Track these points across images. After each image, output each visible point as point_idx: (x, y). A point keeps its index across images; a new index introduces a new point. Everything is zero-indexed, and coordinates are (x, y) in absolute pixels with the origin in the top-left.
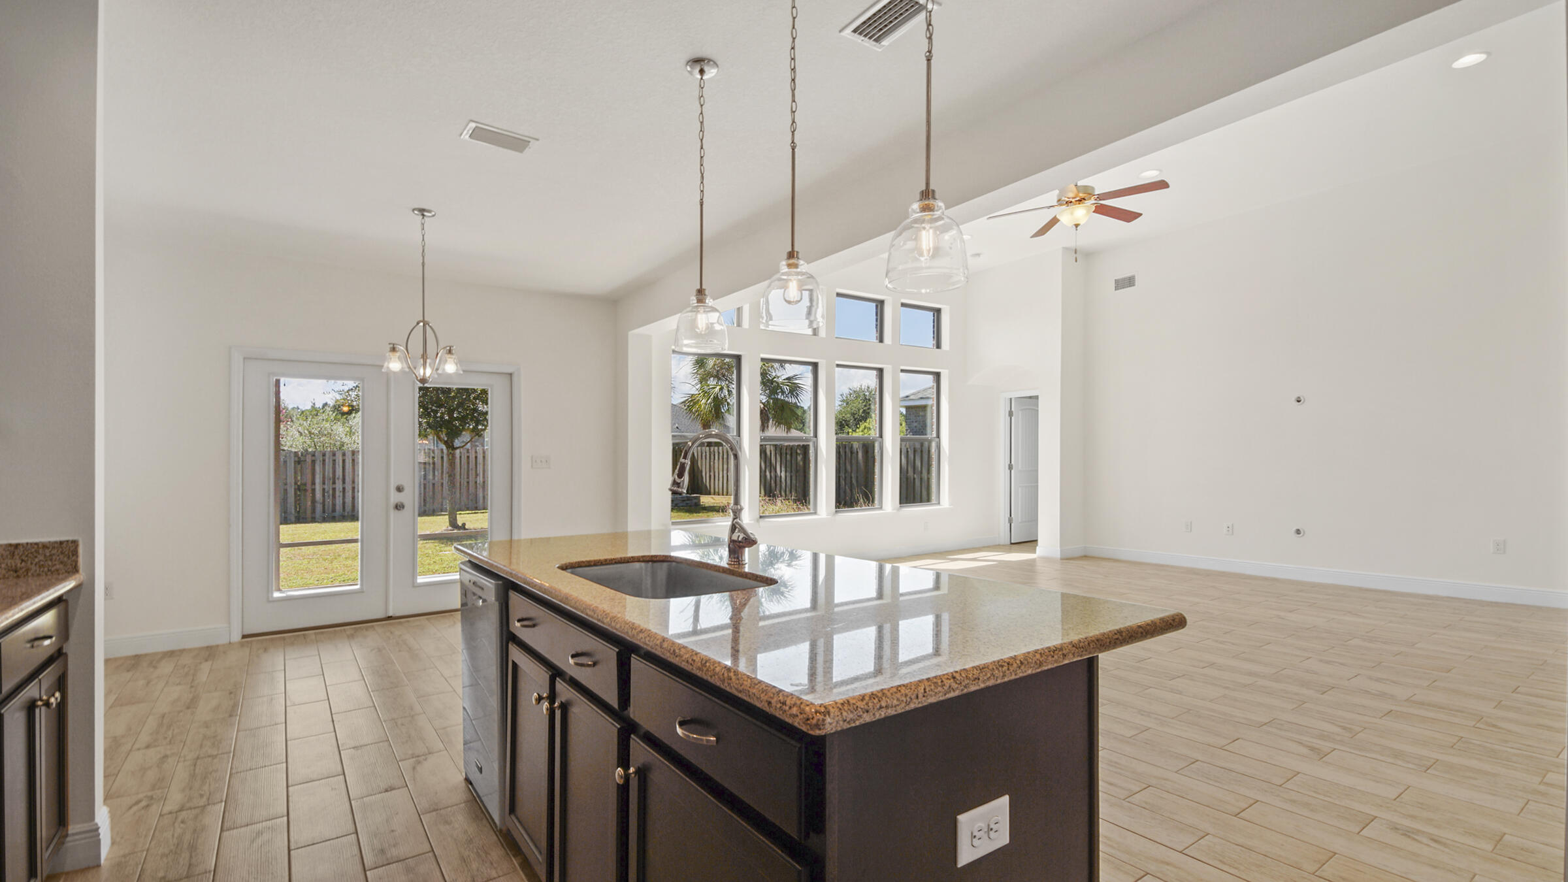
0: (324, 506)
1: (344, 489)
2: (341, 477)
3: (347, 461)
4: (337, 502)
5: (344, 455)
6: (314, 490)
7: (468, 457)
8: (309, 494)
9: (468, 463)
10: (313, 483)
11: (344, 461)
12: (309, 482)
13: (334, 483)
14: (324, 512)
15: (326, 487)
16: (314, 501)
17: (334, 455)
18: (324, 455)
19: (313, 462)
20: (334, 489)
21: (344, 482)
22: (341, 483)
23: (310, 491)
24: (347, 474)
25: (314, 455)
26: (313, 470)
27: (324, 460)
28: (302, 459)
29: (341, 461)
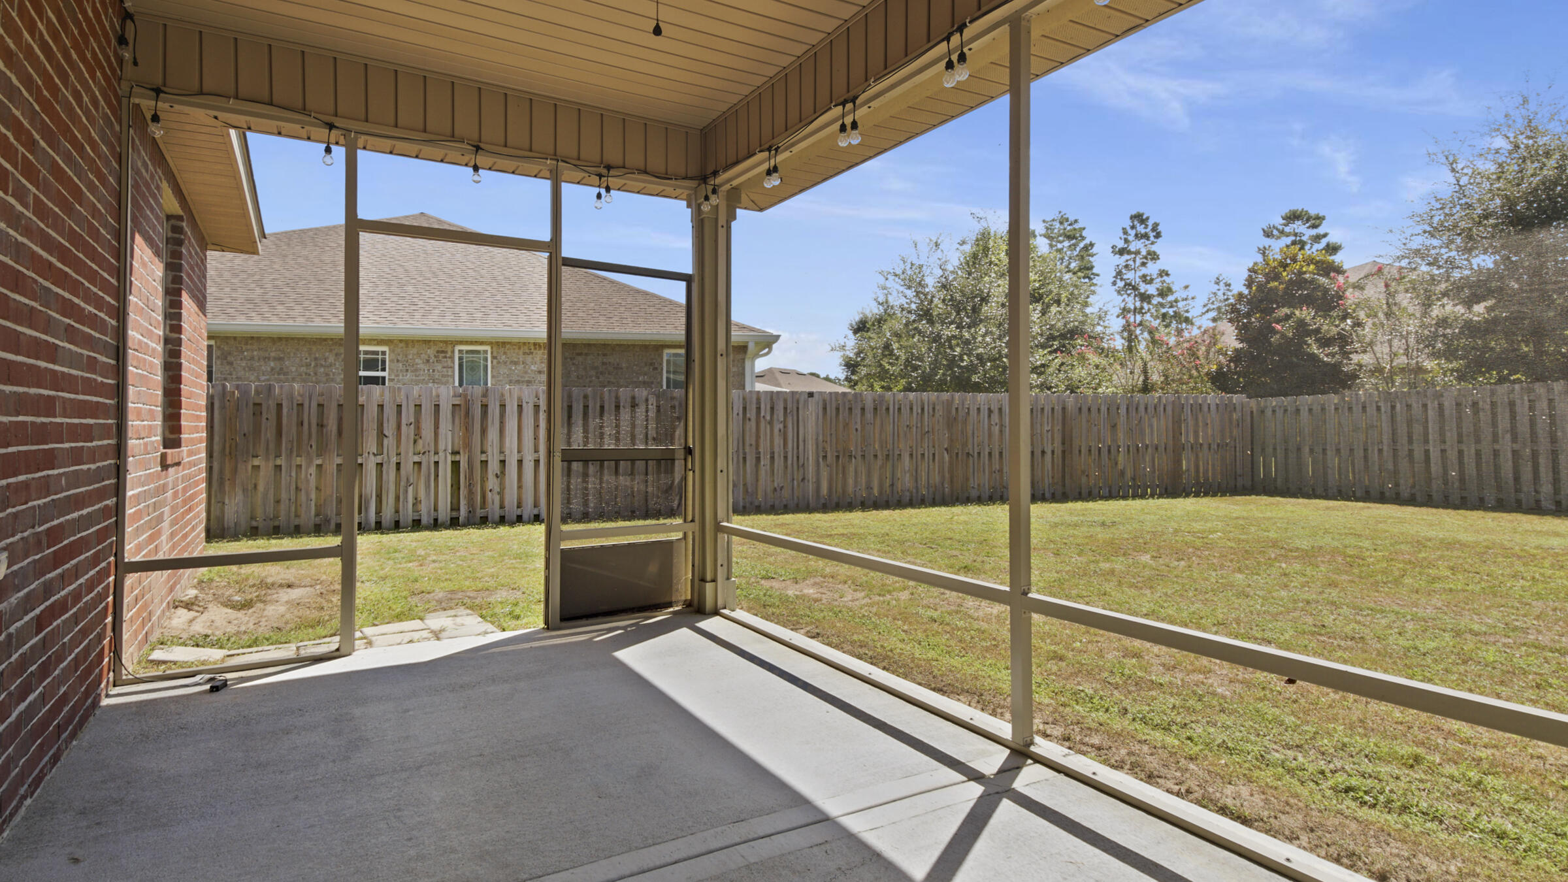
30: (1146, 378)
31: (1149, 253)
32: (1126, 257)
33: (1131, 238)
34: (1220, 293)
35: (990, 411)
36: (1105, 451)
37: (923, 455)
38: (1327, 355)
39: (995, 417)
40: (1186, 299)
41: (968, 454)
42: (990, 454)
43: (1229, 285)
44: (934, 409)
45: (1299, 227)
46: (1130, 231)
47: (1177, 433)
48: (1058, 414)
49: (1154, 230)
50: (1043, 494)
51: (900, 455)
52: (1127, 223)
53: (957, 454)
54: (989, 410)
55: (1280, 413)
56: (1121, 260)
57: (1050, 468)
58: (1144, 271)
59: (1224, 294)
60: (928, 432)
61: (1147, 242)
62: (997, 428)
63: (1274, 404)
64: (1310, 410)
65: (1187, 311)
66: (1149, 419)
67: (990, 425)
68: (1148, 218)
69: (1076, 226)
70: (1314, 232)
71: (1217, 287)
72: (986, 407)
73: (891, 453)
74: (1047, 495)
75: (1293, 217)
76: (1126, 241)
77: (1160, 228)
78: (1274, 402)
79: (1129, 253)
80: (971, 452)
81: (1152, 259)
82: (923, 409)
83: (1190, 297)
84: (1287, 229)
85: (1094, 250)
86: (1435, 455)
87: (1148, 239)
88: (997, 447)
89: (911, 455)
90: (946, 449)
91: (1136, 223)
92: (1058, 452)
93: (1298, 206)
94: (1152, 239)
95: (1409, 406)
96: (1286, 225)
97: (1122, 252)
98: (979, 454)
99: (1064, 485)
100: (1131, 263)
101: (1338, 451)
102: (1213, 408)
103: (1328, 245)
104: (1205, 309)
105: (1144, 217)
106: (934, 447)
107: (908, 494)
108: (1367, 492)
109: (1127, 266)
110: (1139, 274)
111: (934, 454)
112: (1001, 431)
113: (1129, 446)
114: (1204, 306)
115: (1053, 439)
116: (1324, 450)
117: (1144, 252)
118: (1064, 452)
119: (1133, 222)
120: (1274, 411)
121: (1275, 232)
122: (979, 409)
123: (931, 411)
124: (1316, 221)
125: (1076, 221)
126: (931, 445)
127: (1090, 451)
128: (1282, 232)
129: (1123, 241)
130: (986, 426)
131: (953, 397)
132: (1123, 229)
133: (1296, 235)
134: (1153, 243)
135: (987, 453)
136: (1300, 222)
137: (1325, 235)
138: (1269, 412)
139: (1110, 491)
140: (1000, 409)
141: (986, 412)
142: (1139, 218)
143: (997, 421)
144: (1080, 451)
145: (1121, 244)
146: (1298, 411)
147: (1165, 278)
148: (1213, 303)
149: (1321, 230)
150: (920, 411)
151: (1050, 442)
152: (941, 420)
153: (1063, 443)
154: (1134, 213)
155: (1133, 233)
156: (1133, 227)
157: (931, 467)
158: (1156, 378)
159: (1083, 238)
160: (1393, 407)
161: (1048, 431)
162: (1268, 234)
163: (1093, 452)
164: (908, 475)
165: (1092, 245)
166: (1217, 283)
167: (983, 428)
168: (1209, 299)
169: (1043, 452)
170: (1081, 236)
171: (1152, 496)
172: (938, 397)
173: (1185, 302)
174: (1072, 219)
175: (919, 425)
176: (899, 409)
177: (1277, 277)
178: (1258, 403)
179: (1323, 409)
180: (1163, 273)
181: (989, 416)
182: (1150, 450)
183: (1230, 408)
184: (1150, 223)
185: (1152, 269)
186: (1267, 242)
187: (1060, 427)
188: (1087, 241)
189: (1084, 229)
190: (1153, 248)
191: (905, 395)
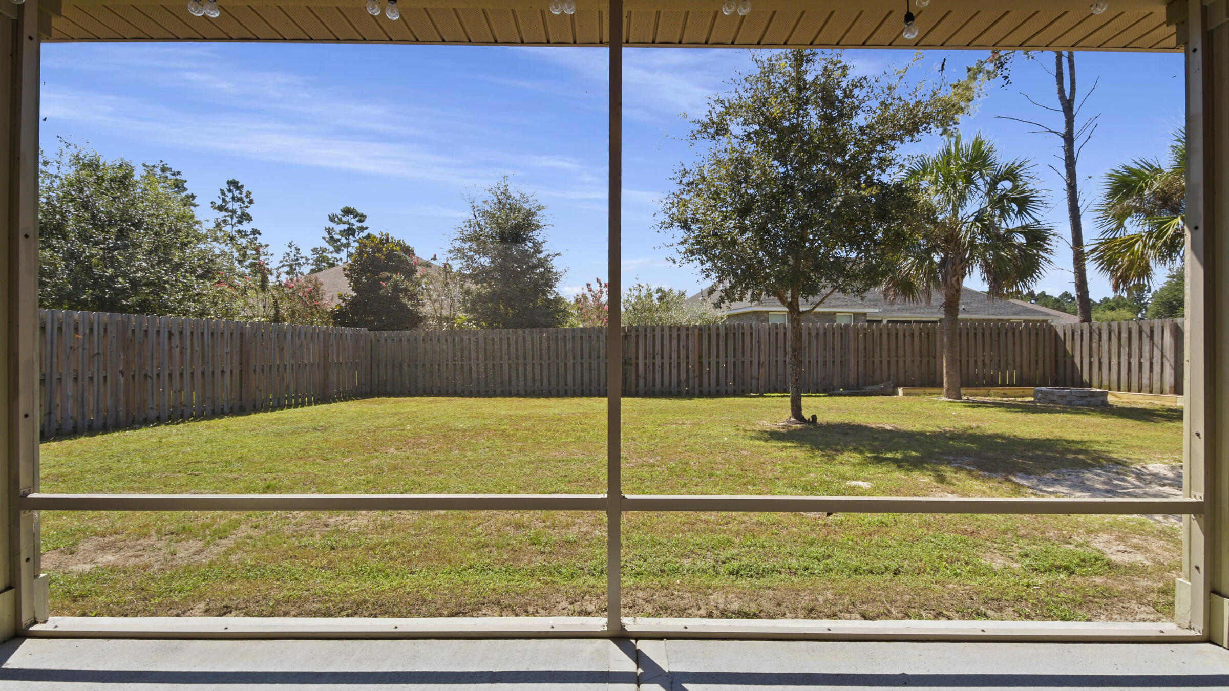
0: (646, 380)
1: (662, 364)
2: (660, 353)
3: (665, 336)
4: (657, 377)
5: (662, 330)
6: (637, 364)
7: (777, 333)
8: (634, 367)
9: (777, 340)
10: (637, 358)
11: (662, 336)
12: (633, 357)
13: (654, 358)
14: (646, 386)
15: (647, 361)
16: (637, 376)
17: (654, 330)
18: (646, 330)
19: (637, 336)
20: (654, 364)
21: (662, 358)
22: (660, 357)
23: (634, 365)
24: (665, 351)
25: (637, 330)
26: (637, 343)
27: (646, 335)
28: (628, 334)
29: (660, 337)
30: (277, 312)
31: (243, 214)
32: (224, 213)
33: (228, 199)
34: (292, 255)
35: (170, 334)
36: (274, 368)
37: (91, 378)
38: (411, 305)
39: (176, 341)
40: (266, 255)
41: (146, 376)
42: (170, 375)
43: (299, 250)
44: (105, 330)
45: (350, 218)
46: (227, 193)
47: (326, 356)
48: (237, 337)
49: (247, 196)
50: (223, 409)
51: (60, 380)
52: (225, 187)
53: (134, 376)
54: (170, 332)
55: (389, 341)
56: (221, 215)
57: (229, 387)
58: (239, 227)
59: (295, 256)
60: (98, 353)
61: (242, 205)
62: (178, 349)
63: (386, 335)
64: (408, 340)
65: (267, 264)
66: (307, 344)
67: (171, 348)
68: (242, 186)
69: (178, 177)
70: (360, 224)
71: (289, 250)
72: (167, 330)
73: (47, 377)
74: (226, 410)
75: (348, 211)
76: (224, 200)
77: (252, 197)
78: (385, 334)
79: (227, 210)
80: (150, 374)
81: (246, 220)
82: (91, 330)
83: (269, 254)
84: (344, 219)
85: (195, 201)
86: (474, 368)
87: (243, 202)
88: (177, 368)
89: (76, 379)
90: (121, 372)
91: (232, 188)
92: (236, 371)
93: (351, 206)
94: (246, 203)
95: (462, 339)
96: (344, 216)
97: (221, 208)
98: (158, 375)
99: (241, 400)
100: (229, 219)
101: (424, 366)
102: (349, 337)
103: (369, 234)
104: (281, 264)
105: (239, 185)
106: (105, 369)
107: (71, 421)
108: (440, 391)
109: (224, 221)
110: (235, 229)
111: (105, 378)
112: (181, 353)
113: (293, 365)
114: (281, 262)
115: (231, 359)
116: (416, 366)
117: (239, 212)
118: (241, 371)
119: (229, 186)
120: (386, 340)
121: (336, 219)
122: (158, 332)
123: (102, 331)
124: (362, 218)
125: (179, 173)
126: (101, 367)
127: (263, 370)
128: (340, 220)
129: (221, 200)
130: (166, 348)
131: (129, 318)
132: (221, 190)
133: (349, 224)
134: (247, 207)
135: (167, 375)
136: (352, 216)
137: (367, 228)
138: (383, 341)
139: (278, 402)
140: (181, 333)
141: (167, 335)
142: (234, 184)
143: (178, 343)
144: (255, 370)
145: (219, 202)
146: (401, 341)
147: (257, 236)
148: (286, 261)
149: (364, 224)
150: (87, 331)
151: (229, 362)
152: (114, 341)
153: (241, 364)
154: (230, 179)
155: (230, 195)
156: (230, 191)
157: (102, 390)
158: (284, 312)
159: (185, 189)
160: (454, 340)
161: (227, 353)
162: (332, 219)
163: (265, 371)
164: (71, 401)
165: (193, 197)
166: (290, 247)
167: (163, 350)
168: (284, 258)
169: (223, 372)
170: (183, 187)
171: (310, 404)
172: (111, 317)
173: (265, 257)
174: (175, 170)
175: (87, 346)
176: (60, 329)
177: (380, 250)
178: (376, 335)
179: (416, 340)
180: (255, 232)
181: (170, 338)
182: (308, 368)
183: (357, 338)
184: (244, 190)
185: (247, 227)
186: (332, 225)
187: (238, 350)
188: (189, 192)
189: (186, 181)
190: (247, 211)
191: (67, 314)
